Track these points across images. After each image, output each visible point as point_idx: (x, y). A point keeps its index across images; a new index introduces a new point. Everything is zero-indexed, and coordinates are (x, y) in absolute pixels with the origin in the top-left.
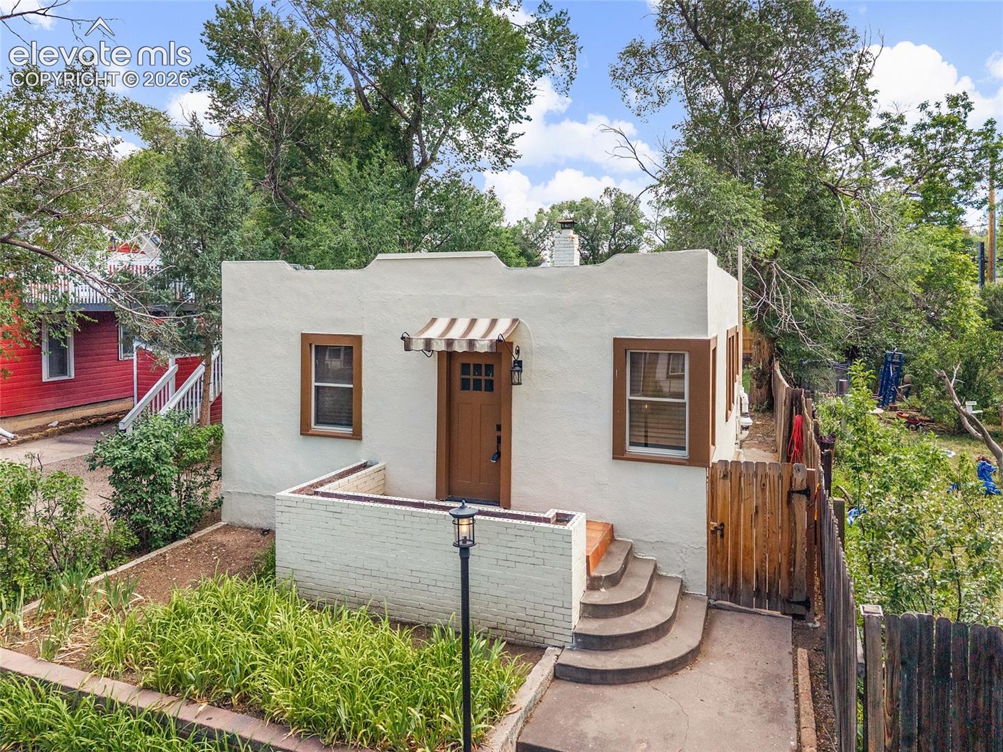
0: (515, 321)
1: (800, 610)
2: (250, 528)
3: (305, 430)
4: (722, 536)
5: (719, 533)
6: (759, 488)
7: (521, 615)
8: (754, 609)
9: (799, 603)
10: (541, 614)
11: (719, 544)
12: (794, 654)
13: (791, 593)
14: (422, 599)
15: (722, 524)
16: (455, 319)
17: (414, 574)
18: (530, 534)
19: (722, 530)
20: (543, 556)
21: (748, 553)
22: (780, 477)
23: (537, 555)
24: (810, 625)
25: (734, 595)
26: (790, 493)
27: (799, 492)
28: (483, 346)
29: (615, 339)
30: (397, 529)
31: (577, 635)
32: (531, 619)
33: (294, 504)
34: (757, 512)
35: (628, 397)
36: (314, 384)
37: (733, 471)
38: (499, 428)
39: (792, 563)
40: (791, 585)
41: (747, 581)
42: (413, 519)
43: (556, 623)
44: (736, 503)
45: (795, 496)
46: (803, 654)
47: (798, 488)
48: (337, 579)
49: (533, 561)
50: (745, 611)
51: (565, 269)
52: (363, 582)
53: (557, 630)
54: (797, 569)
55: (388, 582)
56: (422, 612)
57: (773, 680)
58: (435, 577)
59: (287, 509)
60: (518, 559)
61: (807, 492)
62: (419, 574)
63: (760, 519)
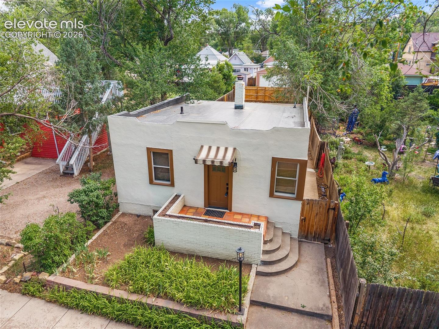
0: (235, 149)
1: (327, 242)
2: (132, 214)
3: (151, 182)
4: (305, 221)
5: (304, 220)
6: (319, 208)
8: (312, 242)
9: (327, 240)
10: (250, 255)
11: (303, 224)
12: (326, 259)
13: (325, 237)
15: (305, 218)
16: (211, 147)
19: (305, 220)
20: (252, 239)
21: (313, 226)
22: (326, 204)
23: (250, 239)
24: (330, 246)
25: (306, 238)
26: (329, 209)
27: (331, 209)
28: (226, 164)
29: (273, 158)
30: (200, 230)
31: (262, 261)
32: (247, 257)
34: (317, 214)
35: (276, 177)
36: (153, 166)
37: (311, 202)
38: (227, 184)
39: (326, 229)
40: (325, 235)
41: (311, 234)
42: (206, 227)
43: (255, 258)
44: (310, 212)
45: (330, 210)
46: (329, 260)
47: (331, 208)
48: (178, 244)
49: (248, 241)
50: (310, 242)
51: (255, 131)
52: (188, 245)
53: (255, 260)
54: (328, 230)
55: (197, 245)
56: (210, 254)
57: (320, 270)
58: (214, 244)
59: (158, 222)
60: (244, 240)
61: (334, 209)
62: (208, 243)
63: (318, 216)
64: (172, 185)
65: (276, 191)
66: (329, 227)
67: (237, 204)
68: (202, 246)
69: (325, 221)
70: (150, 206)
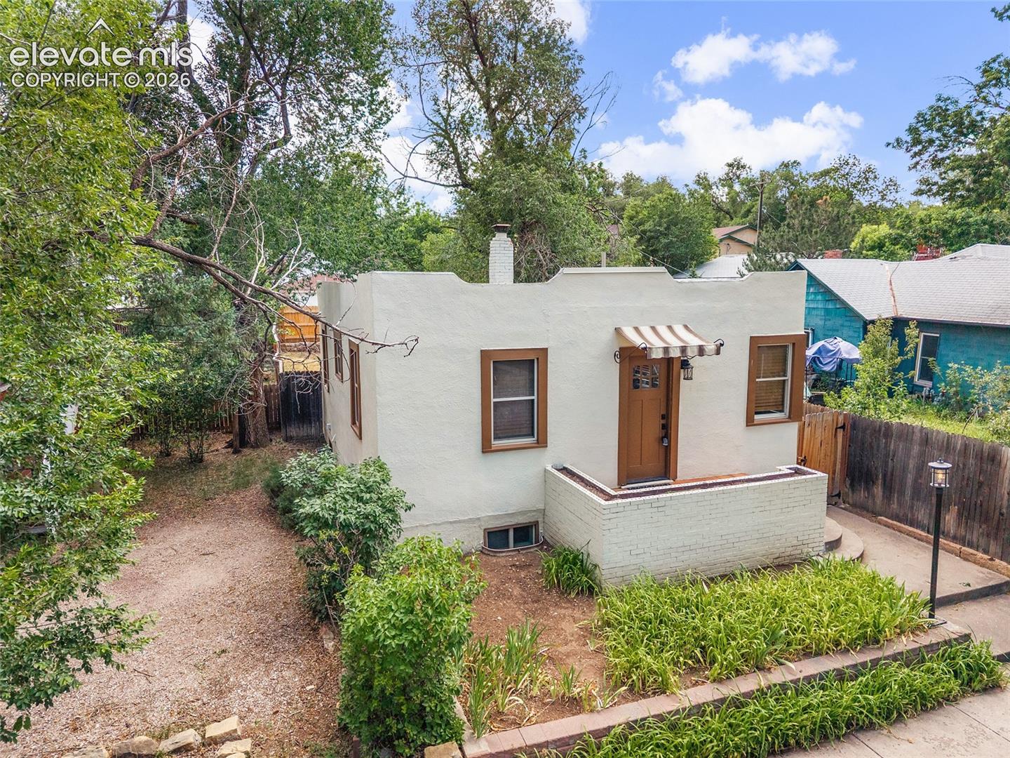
0: (686, 327)
3: (486, 448)
6: (823, 430)
7: (795, 542)
9: (836, 496)
10: (807, 537)
12: (876, 521)
13: (833, 491)
14: (729, 555)
15: (804, 457)
16: (638, 328)
17: (724, 538)
18: (803, 485)
19: (804, 461)
20: (810, 497)
22: (833, 420)
23: (807, 498)
24: (842, 506)
26: (836, 429)
27: (840, 428)
29: (751, 338)
30: (712, 507)
31: (826, 543)
32: (800, 543)
33: (622, 509)
34: (820, 444)
35: (755, 380)
36: (493, 400)
37: (813, 421)
38: (663, 417)
39: (834, 472)
40: (832, 485)
42: (725, 496)
43: (815, 540)
44: (812, 441)
45: (838, 430)
46: (883, 519)
47: (840, 425)
48: (661, 562)
49: (805, 502)
52: (683, 558)
53: (814, 545)
54: (836, 475)
55: (703, 550)
56: (728, 564)
58: (739, 535)
59: (614, 515)
60: (797, 504)
61: (843, 427)
62: (727, 537)
63: (823, 448)
64: (542, 443)
65: (757, 413)
66: (838, 466)
67: (688, 461)
68: (716, 548)
69: (832, 456)
70: (479, 519)
